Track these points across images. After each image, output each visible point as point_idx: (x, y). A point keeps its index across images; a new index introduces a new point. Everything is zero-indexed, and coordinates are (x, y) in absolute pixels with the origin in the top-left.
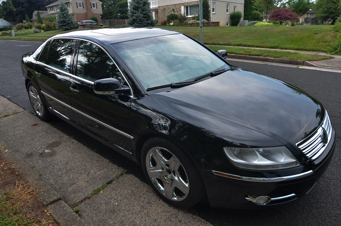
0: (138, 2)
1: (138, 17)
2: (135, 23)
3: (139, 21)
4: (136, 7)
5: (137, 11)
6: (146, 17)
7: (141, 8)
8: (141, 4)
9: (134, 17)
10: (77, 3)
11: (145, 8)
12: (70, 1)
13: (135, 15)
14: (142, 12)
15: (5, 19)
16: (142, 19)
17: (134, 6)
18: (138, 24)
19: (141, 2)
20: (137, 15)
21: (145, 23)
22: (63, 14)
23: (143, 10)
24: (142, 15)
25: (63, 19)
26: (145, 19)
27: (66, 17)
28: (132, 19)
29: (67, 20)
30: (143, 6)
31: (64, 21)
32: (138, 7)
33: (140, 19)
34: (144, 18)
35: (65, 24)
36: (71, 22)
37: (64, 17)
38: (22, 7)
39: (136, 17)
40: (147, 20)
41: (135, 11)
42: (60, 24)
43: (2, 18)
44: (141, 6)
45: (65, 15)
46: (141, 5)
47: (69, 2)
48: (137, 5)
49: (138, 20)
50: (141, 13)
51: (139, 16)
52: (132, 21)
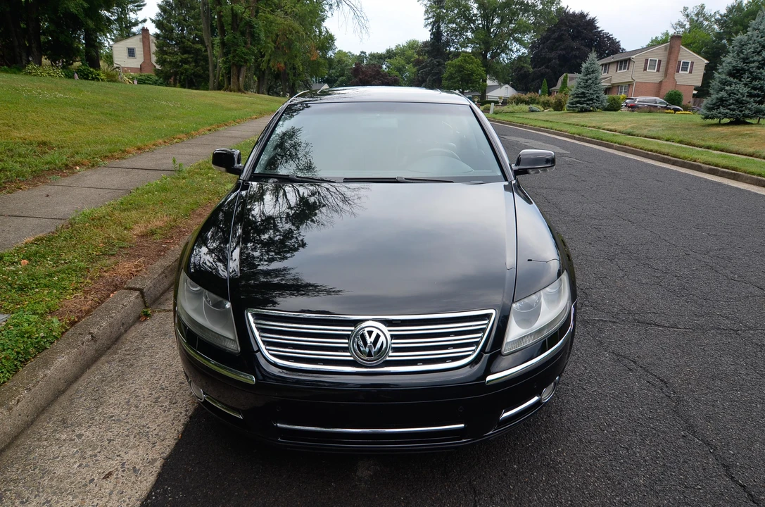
0: (748, 59)
1: (735, 94)
2: (721, 107)
3: (733, 104)
4: (738, 71)
5: (735, 80)
6: (758, 96)
7: (751, 73)
8: (753, 62)
9: (723, 94)
10: (647, 60)
11: (761, 73)
12: (633, 57)
13: (727, 88)
14: (751, 82)
15: (512, 86)
16: (744, 98)
17: (734, 67)
18: (729, 109)
19: (755, 58)
20: (732, 88)
21: (750, 109)
22: (587, 80)
23: (755, 78)
24: (746, 90)
25: (582, 90)
26: (752, 100)
27: (590, 86)
28: (717, 99)
29: (591, 91)
30: (759, 68)
31: (583, 93)
32: (743, 69)
33: (739, 98)
34: (750, 95)
35: (583, 99)
36: (597, 97)
37: (586, 87)
38: (547, 67)
39: (729, 95)
40: (755, 102)
41: (732, 79)
42: (575, 100)
43: (508, 84)
44: (752, 67)
45: (590, 81)
46: (752, 65)
47: (630, 59)
48: (740, 65)
49: (731, 101)
50: (745, 85)
51: (738, 90)
52: (714, 101)
